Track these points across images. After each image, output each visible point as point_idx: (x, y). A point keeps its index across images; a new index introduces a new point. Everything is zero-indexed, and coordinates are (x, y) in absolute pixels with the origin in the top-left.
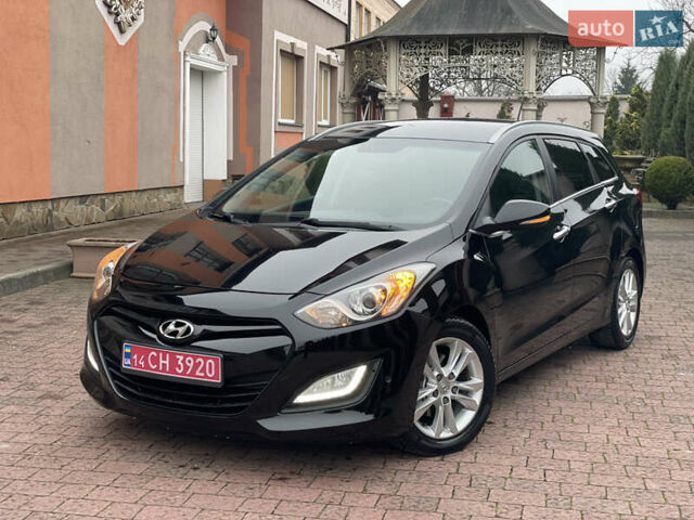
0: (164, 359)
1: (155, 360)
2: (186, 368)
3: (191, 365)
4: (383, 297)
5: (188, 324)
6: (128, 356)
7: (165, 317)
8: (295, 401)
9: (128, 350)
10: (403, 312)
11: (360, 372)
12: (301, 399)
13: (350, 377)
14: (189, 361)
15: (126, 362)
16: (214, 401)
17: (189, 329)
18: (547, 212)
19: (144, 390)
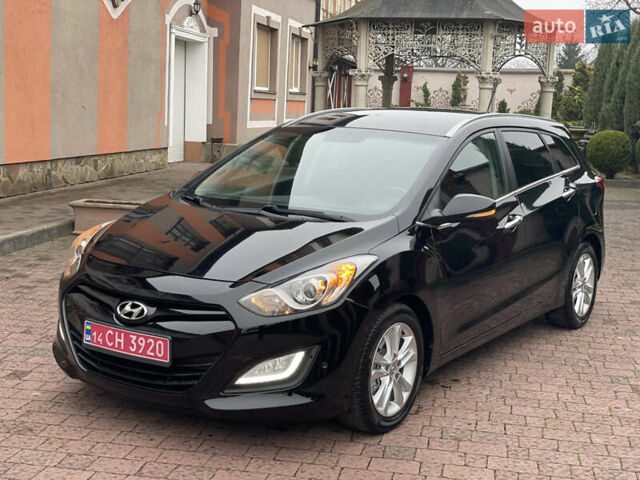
0: (120, 337)
1: (112, 338)
2: (139, 347)
3: (143, 345)
4: (324, 288)
5: (143, 306)
6: (89, 332)
7: (124, 297)
8: (237, 383)
9: (89, 327)
10: (342, 301)
11: (298, 357)
12: (243, 380)
13: (289, 362)
14: (142, 341)
15: (87, 338)
16: (165, 379)
17: (143, 311)
18: (492, 207)
19: (103, 365)
